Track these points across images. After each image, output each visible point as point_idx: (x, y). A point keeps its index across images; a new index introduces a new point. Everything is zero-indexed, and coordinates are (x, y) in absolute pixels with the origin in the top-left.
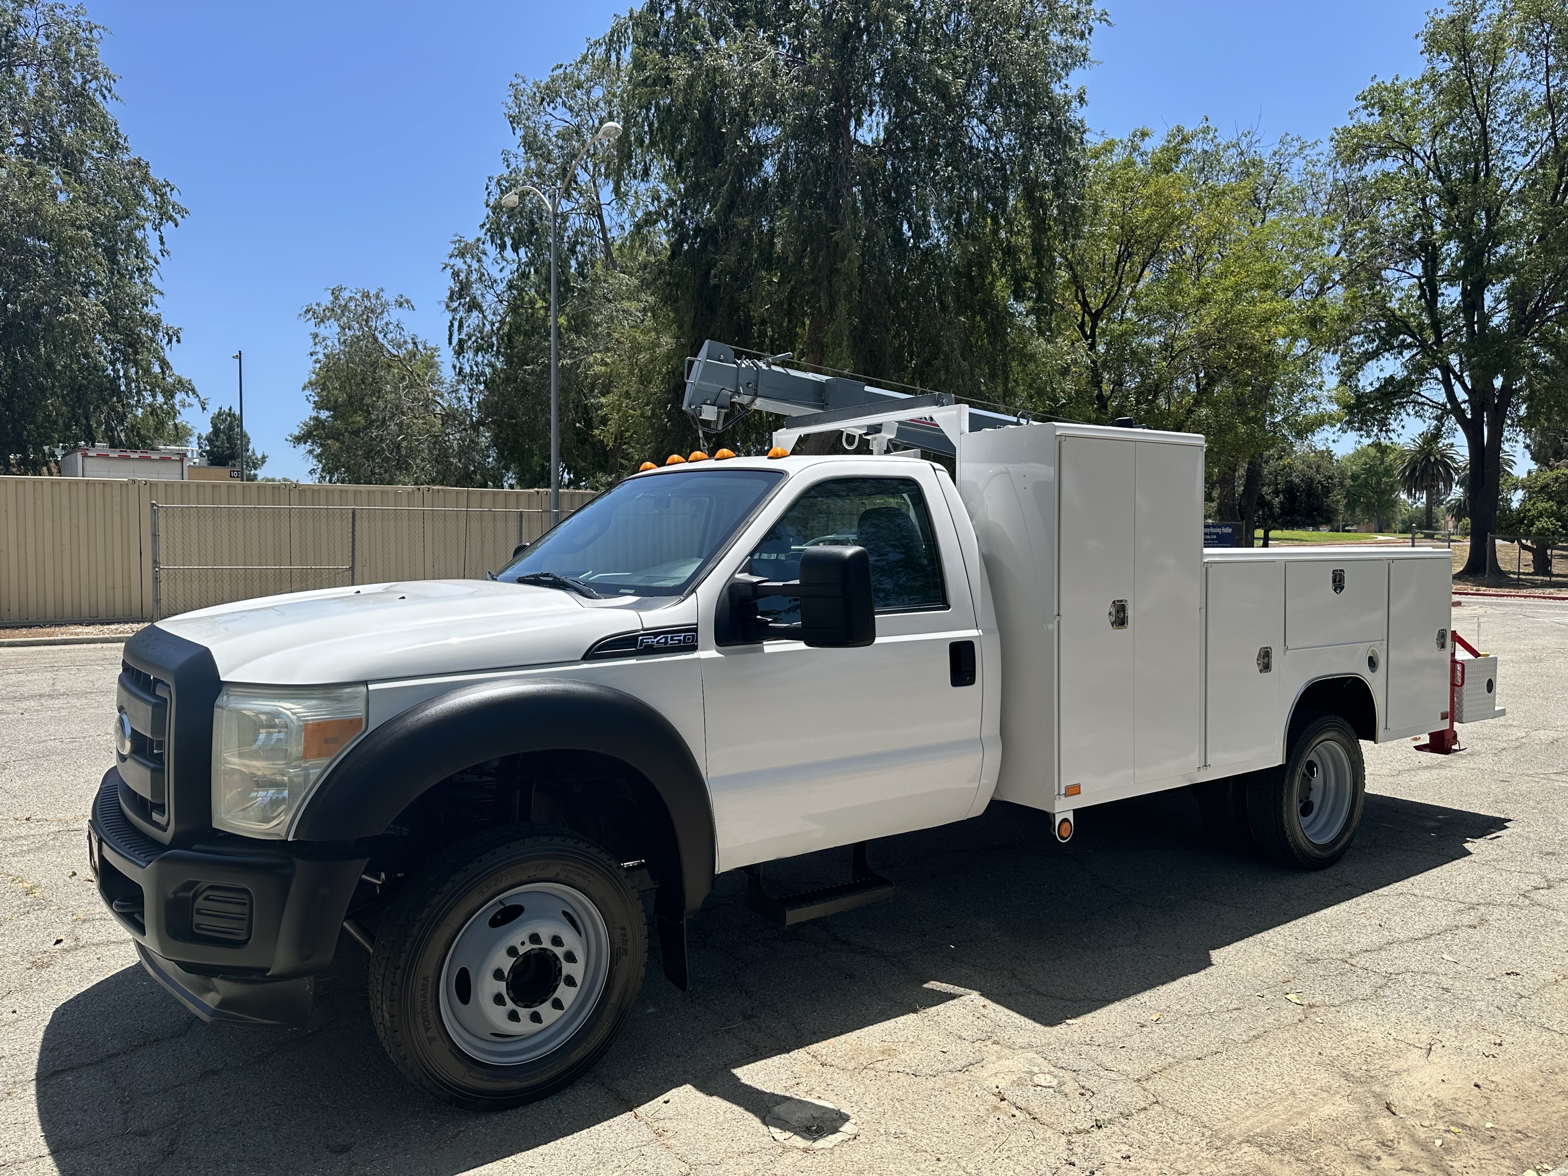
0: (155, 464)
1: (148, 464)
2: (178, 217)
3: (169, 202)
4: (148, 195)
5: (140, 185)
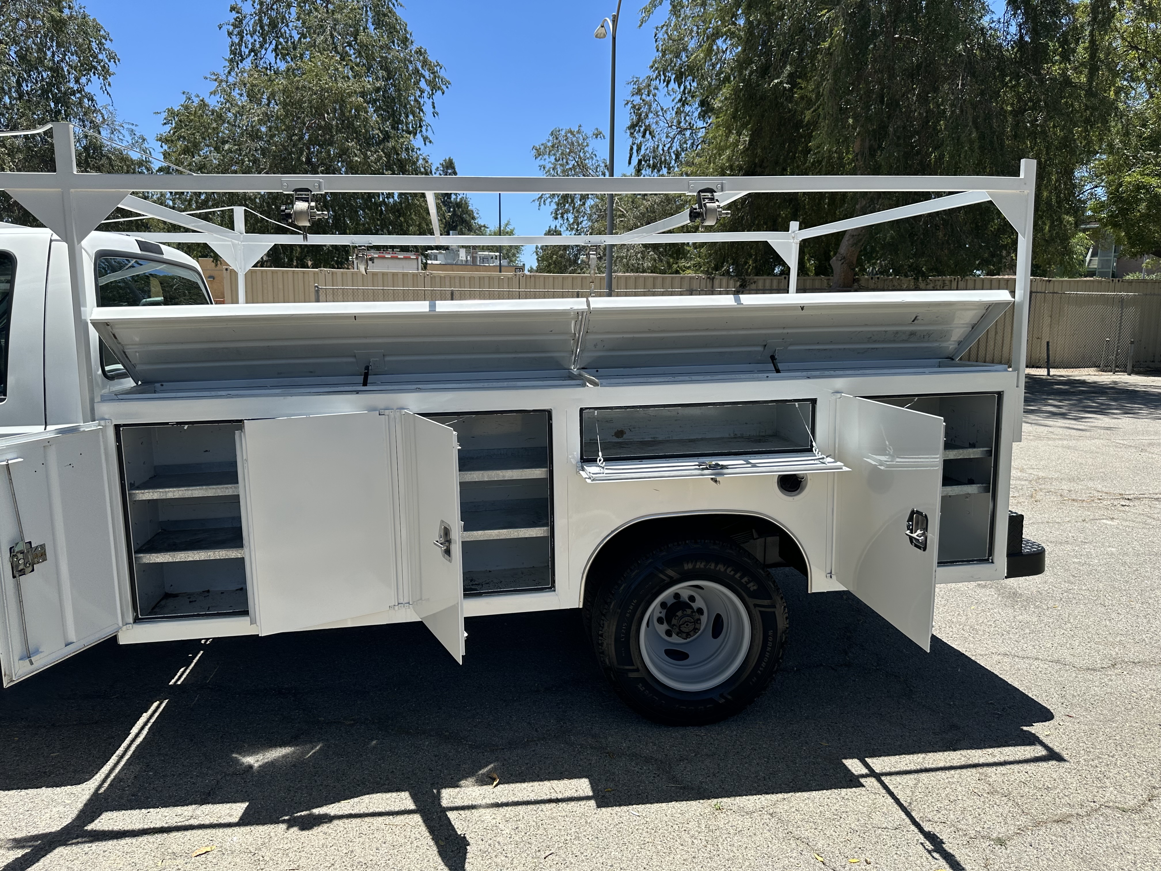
2: (444, 87)
3: (439, 77)
4: (426, 74)
5: (422, 67)
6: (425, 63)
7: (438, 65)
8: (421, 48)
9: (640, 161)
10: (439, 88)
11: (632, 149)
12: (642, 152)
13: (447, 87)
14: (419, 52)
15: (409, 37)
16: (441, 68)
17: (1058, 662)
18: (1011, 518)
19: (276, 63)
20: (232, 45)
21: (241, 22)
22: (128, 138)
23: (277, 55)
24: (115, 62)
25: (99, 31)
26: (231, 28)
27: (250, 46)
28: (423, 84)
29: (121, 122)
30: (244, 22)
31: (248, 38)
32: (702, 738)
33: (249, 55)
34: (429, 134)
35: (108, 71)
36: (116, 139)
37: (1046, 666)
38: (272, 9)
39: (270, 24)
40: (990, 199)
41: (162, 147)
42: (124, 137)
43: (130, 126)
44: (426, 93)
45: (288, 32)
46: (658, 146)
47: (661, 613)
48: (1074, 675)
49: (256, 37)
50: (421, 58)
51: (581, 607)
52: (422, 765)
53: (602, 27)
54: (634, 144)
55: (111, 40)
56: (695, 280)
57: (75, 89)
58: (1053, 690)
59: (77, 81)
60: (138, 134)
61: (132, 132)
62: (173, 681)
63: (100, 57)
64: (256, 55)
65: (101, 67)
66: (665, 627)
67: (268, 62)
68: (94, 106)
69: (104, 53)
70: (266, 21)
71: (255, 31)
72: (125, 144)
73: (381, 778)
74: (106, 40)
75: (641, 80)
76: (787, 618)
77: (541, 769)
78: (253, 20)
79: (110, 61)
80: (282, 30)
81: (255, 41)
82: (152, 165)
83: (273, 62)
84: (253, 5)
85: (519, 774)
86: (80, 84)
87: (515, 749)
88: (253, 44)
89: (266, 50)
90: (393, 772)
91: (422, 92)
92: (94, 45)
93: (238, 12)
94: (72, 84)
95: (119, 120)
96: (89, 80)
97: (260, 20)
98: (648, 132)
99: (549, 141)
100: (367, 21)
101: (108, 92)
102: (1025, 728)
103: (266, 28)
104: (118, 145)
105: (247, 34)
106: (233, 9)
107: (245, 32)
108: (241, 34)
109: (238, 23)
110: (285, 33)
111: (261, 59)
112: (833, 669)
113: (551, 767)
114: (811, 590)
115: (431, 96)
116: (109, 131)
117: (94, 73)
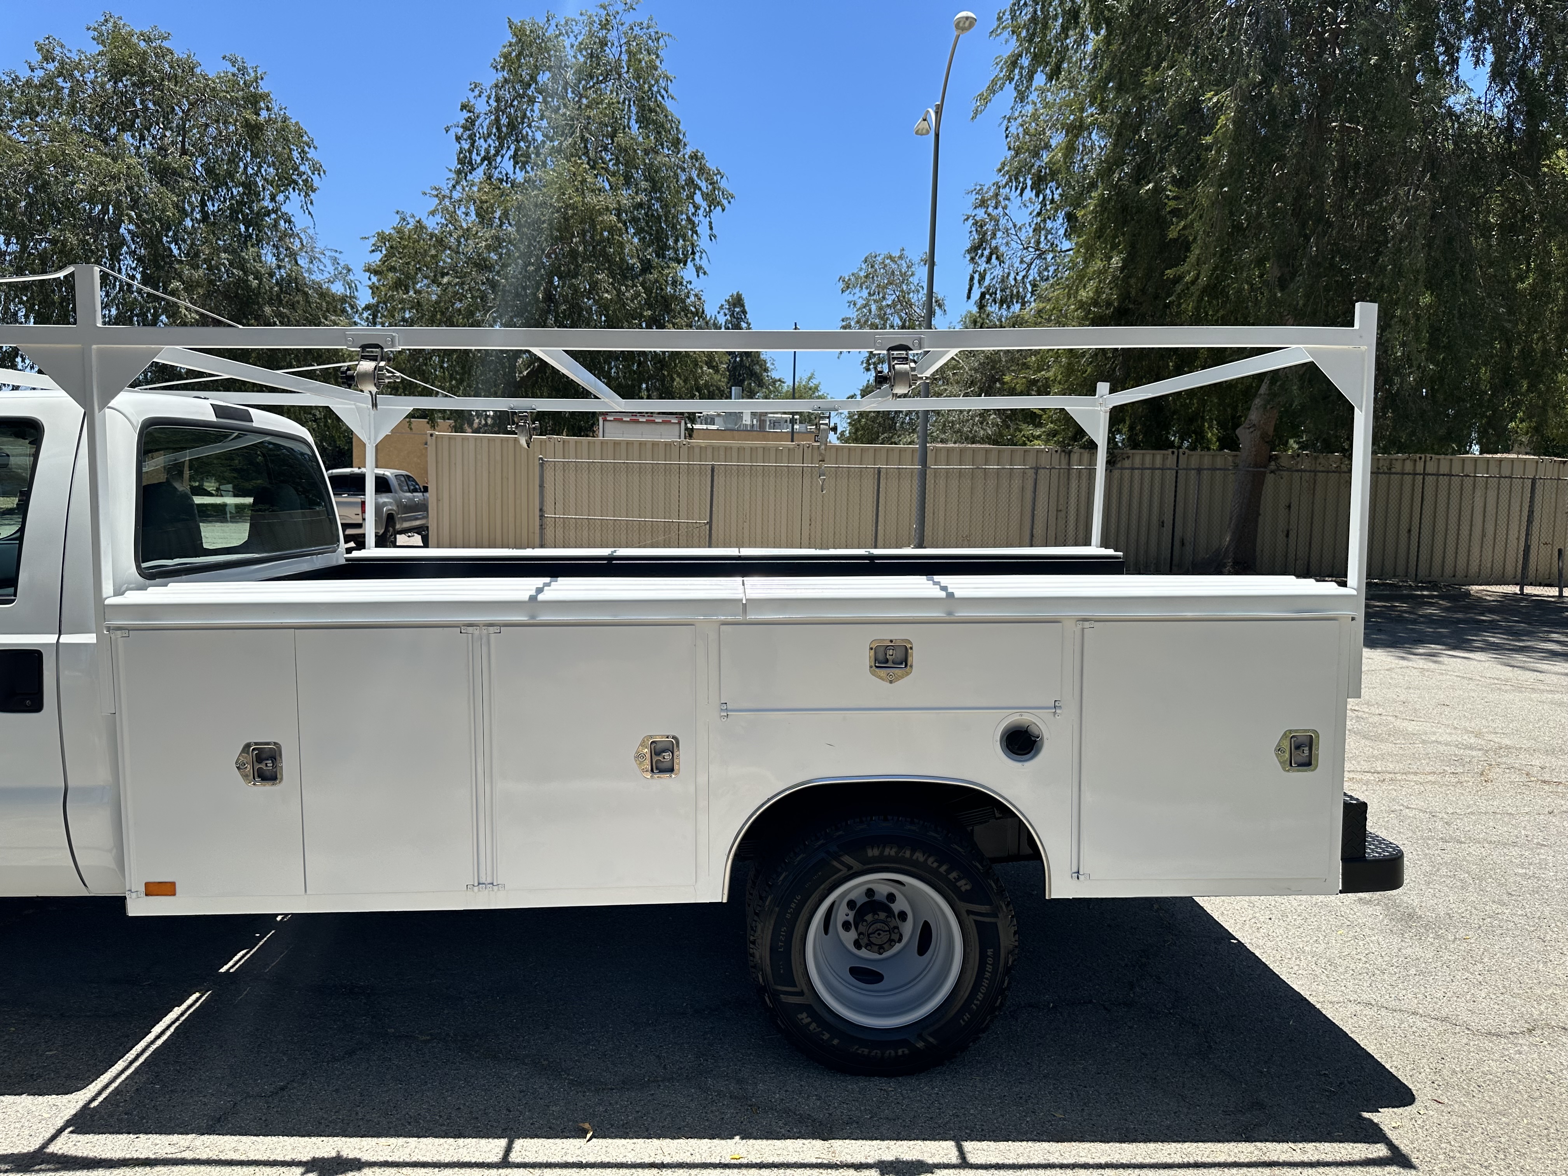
0: (658, 426)
1: (653, 426)
2: (725, 202)
3: (719, 189)
4: (703, 185)
5: (698, 176)
6: (702, 170)
7: (719, 173)
8: (697, 151)
9: (983, 295)
10: (719, 203)
11: (972, 279)
12: (987, 282)
13: (729, 202)
14: (695, 157)
15: (681, 137)
16: (722, 177)
17: (1445, 1020)
18: (1347, 807)
19: (514, 173)
20: (461, 152)
21: (473, 123)
22: (330, 268)
23: (516, 163)
24: (319, 174)
25: (302, 136)
26: (460, 131)
27: (483, 153)
28: (698, 198)
29: (323, 248)
30: (477, 124)
31: (481, 143)
32: (888, 1095)
33: (482, 164)
34: (704, 263)
35: (312, 186)
36: (316, 269)
37: (1425, 1025)
38: (512, 105)
39: (509, 125)
40: (1311, 359)
41: (370, 279)
42: (325, 267)
43: (334, 254)
44: (702, 209)
45: (530, 134)
46: (1009, 274)
47: (847, 915)
48: (1465, 1041)
49: (490, 141)
50: (697, 165)
51: (725, 901)
52: (499, 1103)
53: (925, 120)
54: (975, 272)
55: (315, 148)
56: (1044, 455)
57: (270, 208)
58: (1425, 1060)
59: (273, 199)
60: (342, 264)
61: (335, 261)
62: (226, 968)
63: (302, 168)
64: (490, 163)
65: (303, 181)
66: (853, 935)
67: (504, 172)
68: (291, 229)
69: (307, 163)
70: (504, 121)
71: (489, 135)
72: (326, 275)
73: (441, 1116)
74: (310, 148)
75: (985, 189)
76: (1015, 933)
77: (654, 1120)
78: (487, 121)
79: (313, 174)
80: (524, 132)
81: (490, 146)
82: (358, 302)
83: (511, 172)
84: (488, 102)
85: (623, 1125)
86: (275, 202)
87: (628, 1090)
88: (487, 151)
89: (502, 157)
90: (459, 1108)
91: (697, 208)
92: (295, 154)
93: (470, 111)
94: (267, 203)
95: (320, 245)
96: (287, 198)
97: (497, 120)
98: (994, 257)
99: (861, 269)
100: (629, 118)
101: (309, 213)
102: (1366, 1115)
103: (504, 129)
104: (317, 277)
105: (479, 138)
106: (464, 107)
107: (478, 135)
108: (472, 138)
109: (469, 125)
110: (527, 134)
111: (496, 168)
112: (1106, 1009)
113: (669, 1119)
114: (1050, 894)
115: (708, 214)
116: (307, 260)
117: (294, 189)
